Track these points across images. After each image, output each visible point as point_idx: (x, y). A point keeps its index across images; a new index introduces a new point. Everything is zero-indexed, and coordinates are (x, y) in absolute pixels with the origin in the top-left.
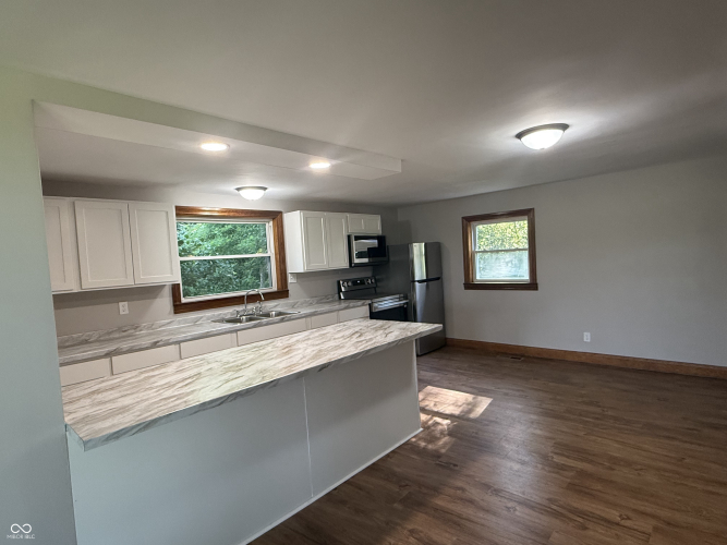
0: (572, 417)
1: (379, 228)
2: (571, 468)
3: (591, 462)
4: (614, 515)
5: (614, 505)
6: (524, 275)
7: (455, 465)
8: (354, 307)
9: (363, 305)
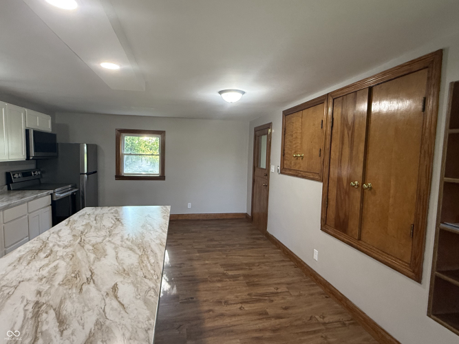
0: (210, 249)
1: (50, 126)
2: (238, 276)
3: (242, 269)
4: (272, 289)
5: (269, 285)
6: (156, 171)
7: (192, 298)
8: (41, 197)
9: (47, 195)
